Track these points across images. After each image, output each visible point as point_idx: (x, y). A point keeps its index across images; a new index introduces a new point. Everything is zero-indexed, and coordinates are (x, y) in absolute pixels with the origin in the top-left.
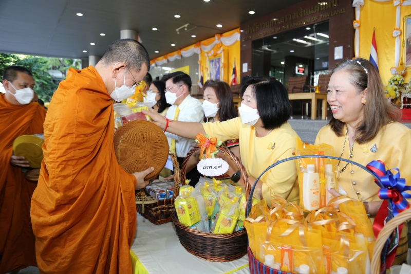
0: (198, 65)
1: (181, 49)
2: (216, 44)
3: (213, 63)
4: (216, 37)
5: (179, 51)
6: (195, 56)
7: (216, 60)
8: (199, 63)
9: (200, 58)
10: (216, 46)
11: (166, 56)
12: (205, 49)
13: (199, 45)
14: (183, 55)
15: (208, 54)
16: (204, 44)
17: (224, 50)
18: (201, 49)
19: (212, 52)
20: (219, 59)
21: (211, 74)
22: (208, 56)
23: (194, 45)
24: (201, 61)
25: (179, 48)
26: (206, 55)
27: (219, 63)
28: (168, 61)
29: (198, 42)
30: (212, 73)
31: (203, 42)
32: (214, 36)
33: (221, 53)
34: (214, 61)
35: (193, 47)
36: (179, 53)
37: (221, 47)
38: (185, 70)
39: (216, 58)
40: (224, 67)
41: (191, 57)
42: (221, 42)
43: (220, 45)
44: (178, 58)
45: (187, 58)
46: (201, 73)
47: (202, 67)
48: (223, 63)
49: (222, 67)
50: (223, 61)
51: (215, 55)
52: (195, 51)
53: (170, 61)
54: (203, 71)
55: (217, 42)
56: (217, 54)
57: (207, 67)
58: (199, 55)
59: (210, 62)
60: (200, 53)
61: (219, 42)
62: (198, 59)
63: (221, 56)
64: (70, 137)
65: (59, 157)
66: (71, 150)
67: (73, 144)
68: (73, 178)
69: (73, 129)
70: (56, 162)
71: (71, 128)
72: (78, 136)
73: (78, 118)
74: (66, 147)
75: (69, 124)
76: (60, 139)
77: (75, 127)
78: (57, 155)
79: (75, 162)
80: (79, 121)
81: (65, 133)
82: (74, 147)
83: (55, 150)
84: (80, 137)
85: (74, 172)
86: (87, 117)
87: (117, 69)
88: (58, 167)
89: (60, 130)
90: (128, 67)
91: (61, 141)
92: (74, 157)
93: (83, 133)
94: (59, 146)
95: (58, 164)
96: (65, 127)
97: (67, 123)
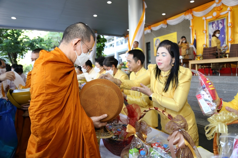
0: (190, 29)
2: (214, 8)
3: (214, 24)
4: (217, 0)
5: (165, 20)
6: (186, 23)
7: (218, 21)
8: (190, 28)
9: (191, 24)
10: (216, 9)
11: (149, 27)
12: (198, 14)
13: (191, 12)
14: (168, 23)
15: (206, 17)
17: (231, 11)
19: (215, 14)
20: (223, 20)
21: (210, 36)
22: (206, 19)
23: (184, 13)
24: (193, 26)
25: (166, 18)
26: (204, 18)
27: (223, 23)
28: (151, 30)
29: (189, 8)
30: (212, 34)
33: (228, 12)
34: (216, 23)
35: (183, 15)
36: (165, 22)
37: (222, 9)
38: (171, 36)
39: (217, 20)
40: (231, 26)
41: (179, 24)
42: (223, 4)
43: (222, 7)
44: (163, 27)
45: (174, 26)
46: (193, 37)
47: (195, 31)
48: (231, 23)
49: (230, 27)
50: (230, 21)
51: (217, 16)
52: (186, 18)
53: (154, 31)
54: (195, 34)
55: (216, 5)
56: (220, 15)
57: (205, 29)
58: (190, 21)
59: (209, 24)
60: (192, 18)
61: (219, 5)
62: (190, 25)
63: (228, 17)
64: (42, 96)
65: (36, 111)
66: (44, 105)
67: (45, 101)
68: (47, 125)
69: (44, 90)
70: (34, 115)
71: (42, 89)
72: (47, 95)
73: (46, 82)
74: (39, 103)
75: (40, 87)
76: (35, 98)
77: (45, 88)
78: (35, 110)
79: (48, 113)
80: (47, 84)
81: (38, 94)
82: (46, 103)
83: (33, 106)
84: (49, 95)
85: (48, 121)
86: (53, 80)
87: (76, 44)
88: (36, 119)
89: (35, 92)
90: (82, 40)
91: (36, 100)
92: (46, 110)
93: (51, 92)
94: (35, 103)
95: (35, 116)
96: (38, 89)
97: (39, 86)
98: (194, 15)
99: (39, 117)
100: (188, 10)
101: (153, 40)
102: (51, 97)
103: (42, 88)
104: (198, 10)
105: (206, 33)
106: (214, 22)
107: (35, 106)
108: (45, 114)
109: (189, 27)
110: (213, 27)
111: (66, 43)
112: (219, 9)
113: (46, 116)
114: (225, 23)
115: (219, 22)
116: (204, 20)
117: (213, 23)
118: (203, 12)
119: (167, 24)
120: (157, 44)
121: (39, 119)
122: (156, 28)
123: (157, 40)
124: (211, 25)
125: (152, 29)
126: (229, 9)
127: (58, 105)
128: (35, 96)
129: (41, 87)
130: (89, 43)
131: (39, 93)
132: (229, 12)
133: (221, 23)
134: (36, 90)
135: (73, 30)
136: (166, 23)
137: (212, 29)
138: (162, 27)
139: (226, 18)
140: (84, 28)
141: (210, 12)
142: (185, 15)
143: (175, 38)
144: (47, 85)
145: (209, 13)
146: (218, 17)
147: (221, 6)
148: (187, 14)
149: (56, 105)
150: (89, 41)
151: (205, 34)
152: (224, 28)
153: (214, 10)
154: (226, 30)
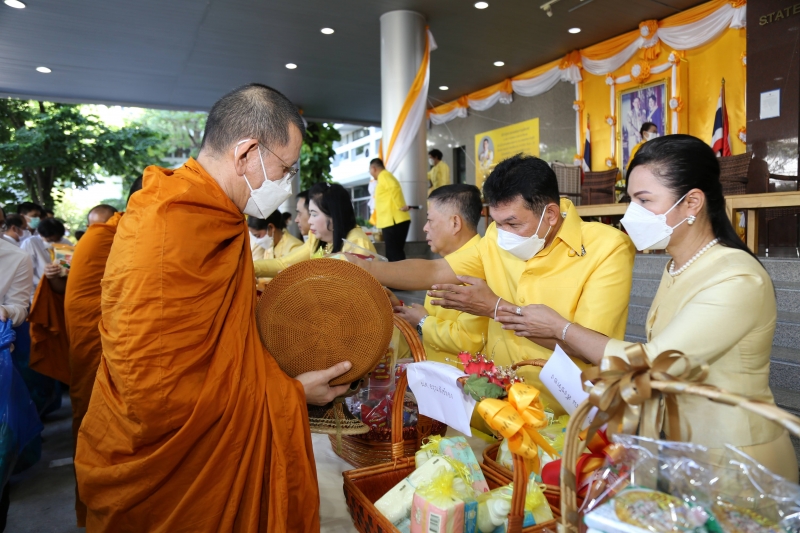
0: (574, 112)
1: (511, 77)
2: (639, 50)
3: (636, 100)
4: (644, 29)
5: (506, 81)
6: (564, 90)
7: (645, 92)
8: (576, 107)
9: (578, 96)
10: (642, 56)
11: (463, 99)
12: (597, 67)
13: (578, 60)
14: (516, 90)
15: (615, 78)
16: (593, 56)
17: (678, 62)
18: (582, 69)
19: (636, 70)
20: (659, 89)
21: (625, 133)
22: (615, 84)
23: (560, 61)
24: (583, 102)
25: (509, 75)
26: (609, 81)
27: (658, 99)
28: (469, 109)
29: (572, 51)
30: (629, 129)
31: (589, 50)
32: (636, 28)
33: (670, 68)
35: (557, 67)
36: (506, 87)
37: (658, 55)
38: (524, 129)
39: (645, 87)
40: (679, 109)
41: (545, 94)
42: (660, 41)
43: (657, 51)
44: (502, 100)
45: (531, 98)
46: (582, 134)
47: (588, 118)
48: (678, 99)
49: (675, 110)
50: (675, 93)
51: (644, 77)
52: (563, 77)
53: (475, 111)
54: (589, 127)
55: (644, 44)
56: (651, 75)
57: (612, 114)
58: (574, 86)
59: (624, 99)
60: (580, 79)
61: (651, 44)
62: (574, 98)
63: (670, 79)
64: (151, 307)
65: (132, 351)
66: (156, 335)
67: (160, 323)
68: (165, 395)
69: (158, 289)
70: (129, 361)
71: (153, 287)
72: (168, 304)
73: (165, 266)
74: (144, 328)
75: (148, 279)
76: (132, 312)
77: (161, 285)
78: (129, 346)
79: (168, 359)
80: (169, 271)
81: (141, 299)
82: (164, 329)
83: (125, 335)
84: (175, 306)
85: (166, 382)
86: (186, 262)
87: (244, 155)
88: (132, 372)
89: (132, 293)
90: (262, 142)
91: (133, 316)
92: (163, 348)
93: (180, 296)
94: (131, 327)
95: (131, 364)
96: (141, 287)
97: (145, 277)
98: (585, 68)
99: (142, 369)
100: (570, 52)
101: (473, 139)
102: (180, 311)
103: (152, 284)
104: (596, 55)
105: (615, 124)
106: (637, 93)
107: (132, 335)
108: (158, 359)
109: (572, 104)
110: (633, 107)
111: (217, 154)
112: (650, 55)
113: (162, 367)
114: (664, 99)
115: (650, 93)
116: (609, 85)
117: (633, 96)
118: (609, 60)
119: (513, 93)
120: (483, 152)
121: (140, 375)
122: (483, 102)
123: (486, 140)
124: (629, 102)
125: (470, 104)
126: (671, 57)
127: (199, 336)
128: (133, 306)
129: (152, 280)
130: (285, 149)
131: (145, 296)
132: (674, 68)
133: (653, 97)
134: (135, 289)
135: (232, 113)
136: (510, 91)
137: (630, 113)
138: (498, 103)
139: (666, 83)
140: (265, 103)
141: (628, 61)
142: (561, 66)
143: (533, 138)
144: (169, 274)
145: (624, 65)
146: (647, 79)
147: (655, 46)
148: (567, 67)
149: (193, 337)
150: (285, 140)
151: (612, 128)
152: (659, 112)
153: (636, 57)
154: (665, 120)
